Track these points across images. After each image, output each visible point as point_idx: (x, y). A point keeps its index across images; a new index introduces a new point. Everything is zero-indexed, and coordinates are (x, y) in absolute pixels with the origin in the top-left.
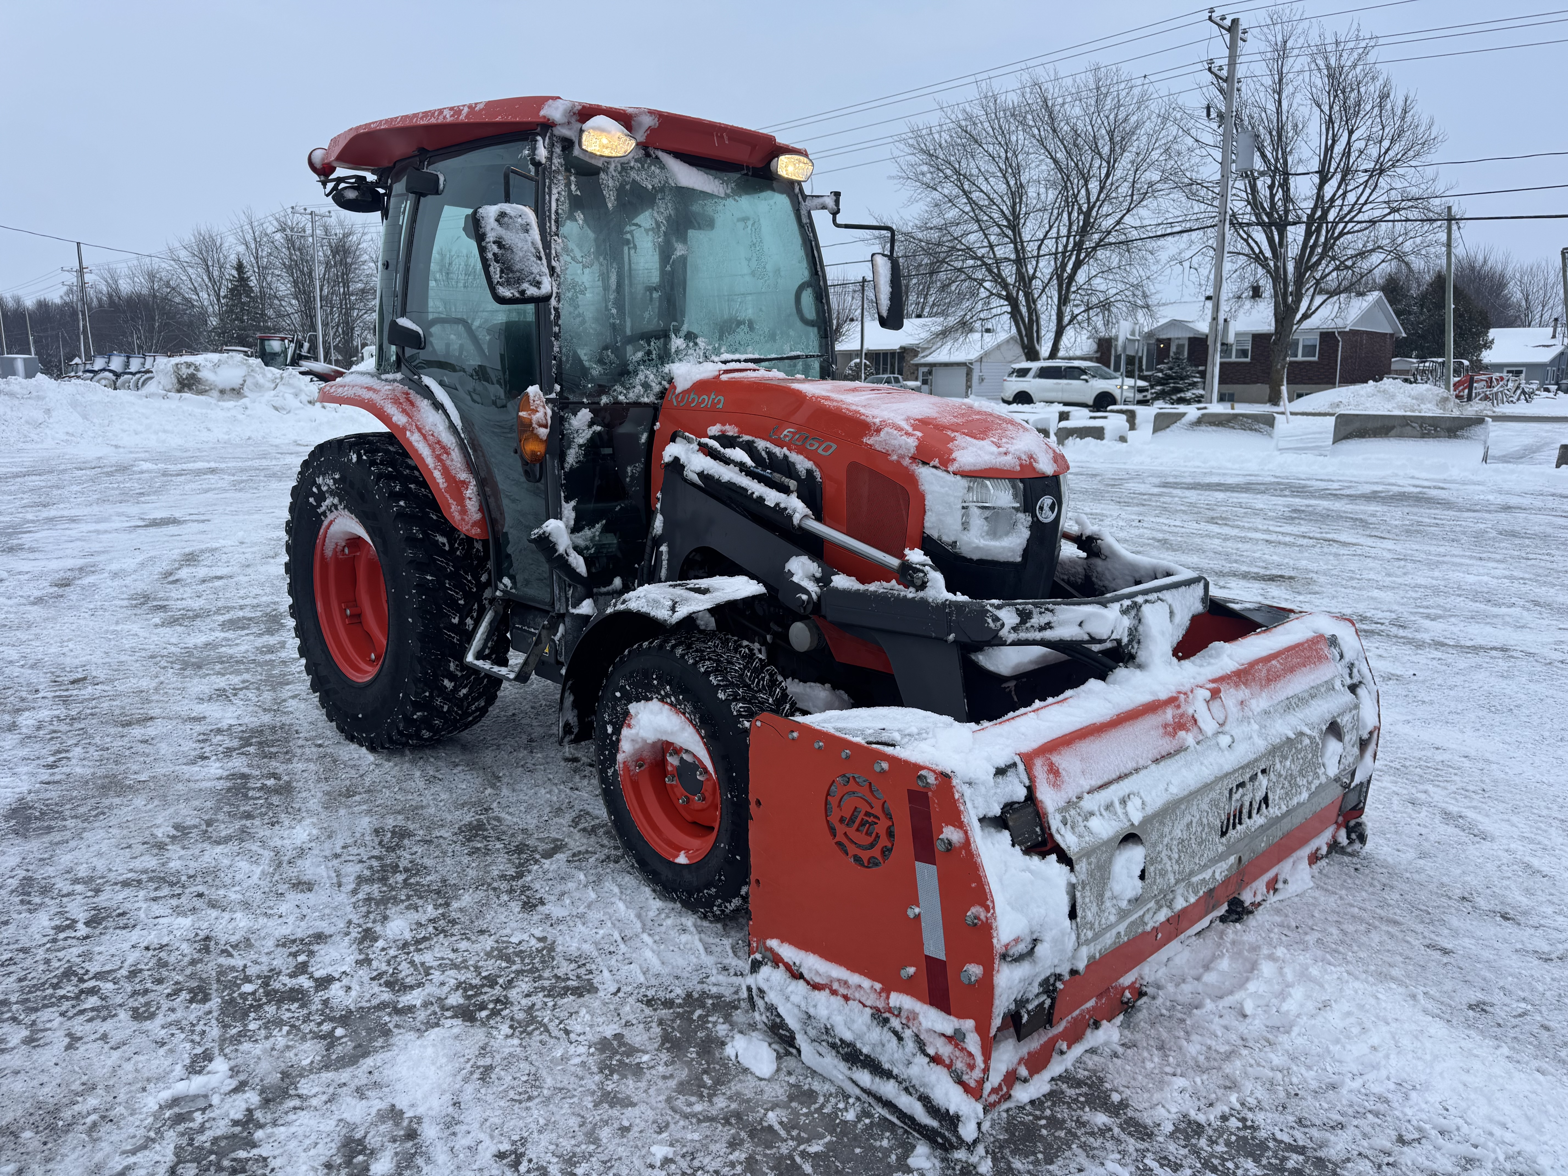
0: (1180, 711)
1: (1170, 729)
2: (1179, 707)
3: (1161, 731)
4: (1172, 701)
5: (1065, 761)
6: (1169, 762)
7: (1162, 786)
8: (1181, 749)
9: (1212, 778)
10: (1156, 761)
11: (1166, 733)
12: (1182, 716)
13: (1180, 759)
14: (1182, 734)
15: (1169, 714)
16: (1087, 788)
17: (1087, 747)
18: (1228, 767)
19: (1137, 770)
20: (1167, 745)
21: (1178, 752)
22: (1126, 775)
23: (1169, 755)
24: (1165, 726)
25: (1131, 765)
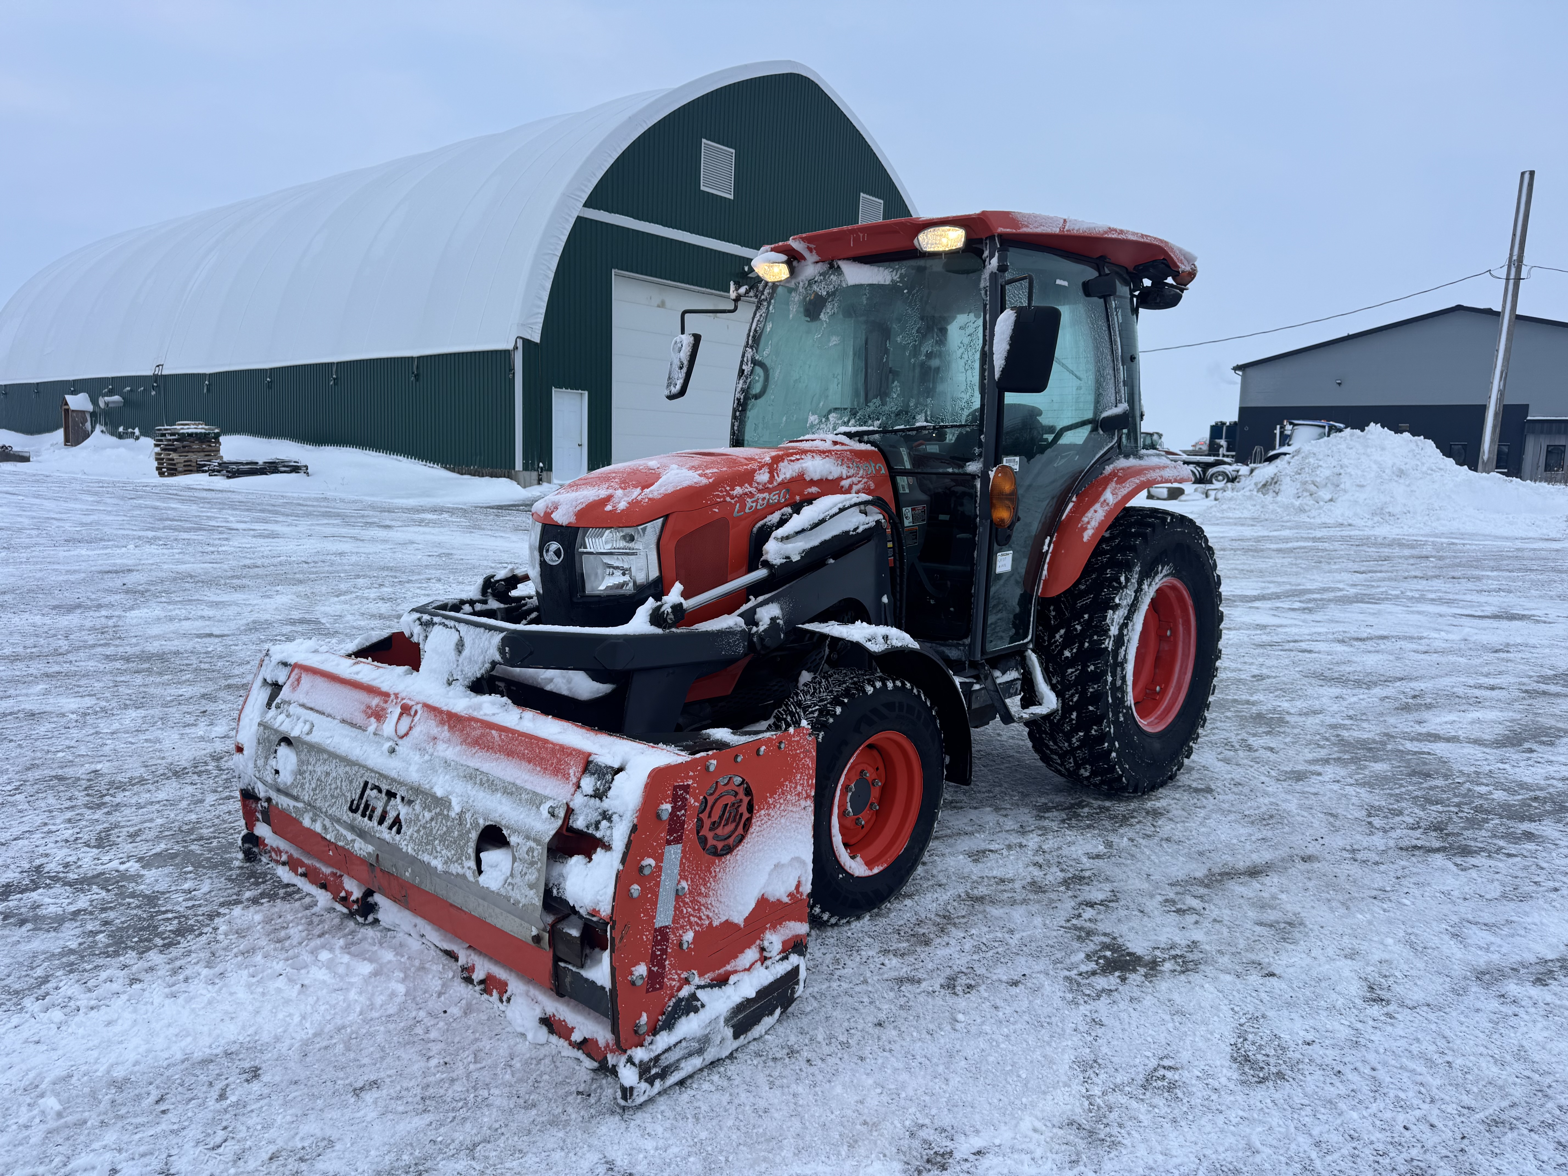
0: (385, 706)
1: (370, 712)
2: (386, 702)
3: (363, 707)
4: (386, 695)
5: (306, 679)
6: (347, 727)
7: (328, 734)
8: (362, 729)
9: (354, 759)
10: (343, 721)
11: (365, 712)
12: (383, 709)
13: (354, 732)
14: (373, 720)
15: (375, 701)
16: (301, 702)
17: (320, 681)
18: (370, 763)
19: (329, 716)
20: (359, 718)
21: (360, 728)
22: (323, 714)
23: (352, 725)
24: (369, 707)
25: (328, 710)
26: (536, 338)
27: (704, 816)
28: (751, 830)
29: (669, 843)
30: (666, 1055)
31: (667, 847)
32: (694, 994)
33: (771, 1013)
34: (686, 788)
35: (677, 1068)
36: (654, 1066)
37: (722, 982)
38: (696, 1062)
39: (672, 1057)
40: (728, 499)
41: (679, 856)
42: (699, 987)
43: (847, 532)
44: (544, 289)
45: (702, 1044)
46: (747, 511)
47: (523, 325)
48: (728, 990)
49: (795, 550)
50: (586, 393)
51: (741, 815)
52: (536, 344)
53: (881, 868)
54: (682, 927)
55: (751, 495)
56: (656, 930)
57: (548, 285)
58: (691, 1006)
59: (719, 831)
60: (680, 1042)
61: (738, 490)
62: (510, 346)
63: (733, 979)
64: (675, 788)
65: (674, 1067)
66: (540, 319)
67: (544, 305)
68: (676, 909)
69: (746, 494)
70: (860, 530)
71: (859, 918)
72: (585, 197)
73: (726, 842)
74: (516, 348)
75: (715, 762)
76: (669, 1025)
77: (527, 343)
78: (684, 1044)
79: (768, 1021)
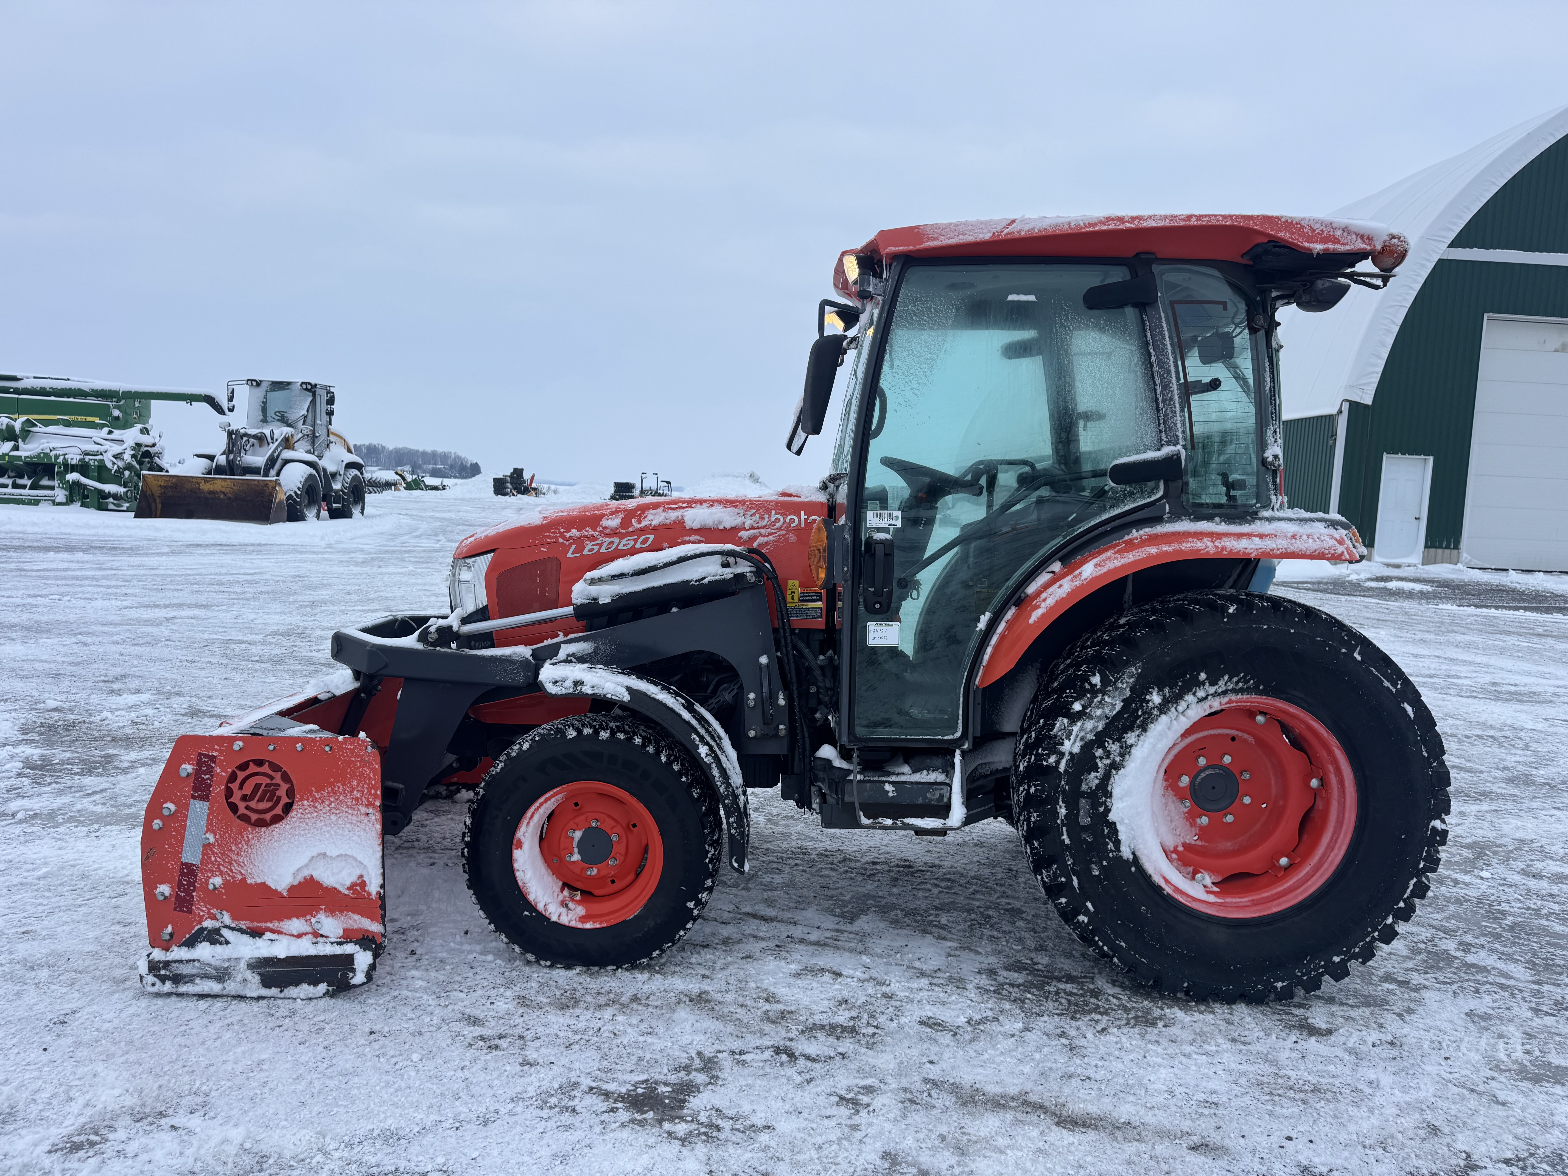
26: (1368, 400)
27: (235, 786)
28: (291, 814)
29: (194, 798)
30: (176, 965)
31: (192, 801)
32: (219, 929)
33: (315, 983)
34: (213, 759)
35: (191, 981)
36: (164, 968)
37: (256, 933)
38: (213, 987)
39: (186, 970)
40: (561, 540)
41: (206, 812)
42: (226, 927)
43: (689, 582)
44: (1384, 345)
45: (222, 975)
46: (586, 552)
47: (1351, 387)
48: (259, 942)
49: (606, 594)
50: (1431, 459)
51: (279, 798)
52: (1366, 406)
53: (598, 926)
54: (211, 871)
55: (593, 538)
56: (182, 863)
57: (1390, 341)
58: (214, 937)
59: (253, 804)
60: (194, 961)
61: (575, 532)
62: (1334, 411)
63: (268, 935)
64: (200, 755)
65: (190, 979)
66: (1376, 379)
67: (1382, 363)
68: (203, 854)
69: (586, 537)
70: (706, 581)
71: (568, 967)
72: (1452, 236)
73: (262, 816)
74: (1340, 412)
75: (241, 743)
76: (191, 943)
77: (1355, 407)
78: (196, 964)
79: (305, 990)
